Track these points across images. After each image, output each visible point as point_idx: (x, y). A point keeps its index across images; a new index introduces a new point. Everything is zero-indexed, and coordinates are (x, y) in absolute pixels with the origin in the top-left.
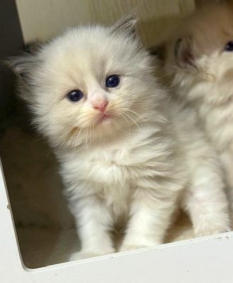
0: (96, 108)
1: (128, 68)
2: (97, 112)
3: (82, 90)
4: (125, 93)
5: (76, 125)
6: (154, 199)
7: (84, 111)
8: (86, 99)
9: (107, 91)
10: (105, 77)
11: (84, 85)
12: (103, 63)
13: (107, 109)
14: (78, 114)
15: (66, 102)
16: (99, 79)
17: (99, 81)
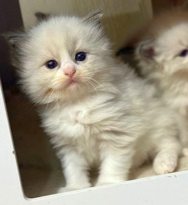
0: (66, 74)
1: (93, 49)
2: (67, 77)
3: (57, 60)
4: (89, 66)
5: (50, 86)
6: (115, 148)
7: (57, 76)
8: (59, 67)
9: (76, 63)
10: (75, 53)
11: (59, 57)
12: (75, 43)
13: (75, 76)
14: (52, 78)
15: (45, 68)
16: (70, 53)
17: (71, 55)
